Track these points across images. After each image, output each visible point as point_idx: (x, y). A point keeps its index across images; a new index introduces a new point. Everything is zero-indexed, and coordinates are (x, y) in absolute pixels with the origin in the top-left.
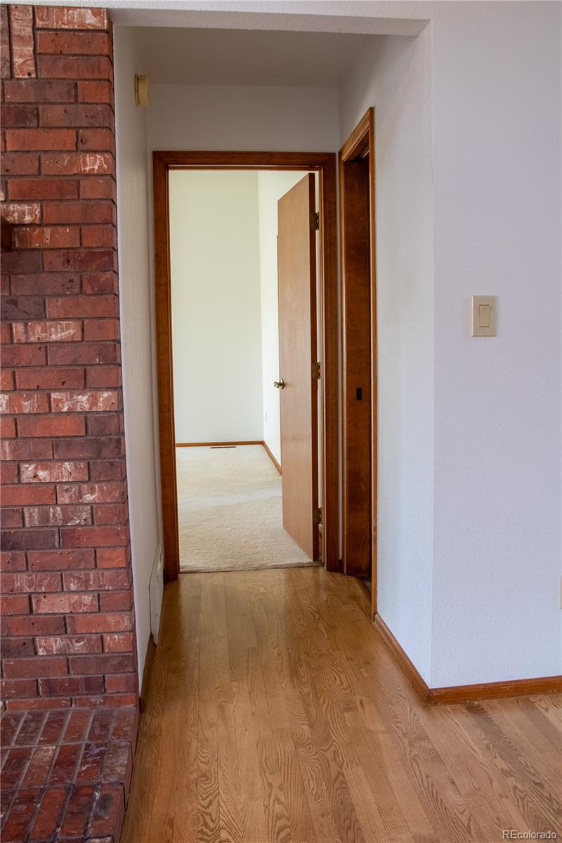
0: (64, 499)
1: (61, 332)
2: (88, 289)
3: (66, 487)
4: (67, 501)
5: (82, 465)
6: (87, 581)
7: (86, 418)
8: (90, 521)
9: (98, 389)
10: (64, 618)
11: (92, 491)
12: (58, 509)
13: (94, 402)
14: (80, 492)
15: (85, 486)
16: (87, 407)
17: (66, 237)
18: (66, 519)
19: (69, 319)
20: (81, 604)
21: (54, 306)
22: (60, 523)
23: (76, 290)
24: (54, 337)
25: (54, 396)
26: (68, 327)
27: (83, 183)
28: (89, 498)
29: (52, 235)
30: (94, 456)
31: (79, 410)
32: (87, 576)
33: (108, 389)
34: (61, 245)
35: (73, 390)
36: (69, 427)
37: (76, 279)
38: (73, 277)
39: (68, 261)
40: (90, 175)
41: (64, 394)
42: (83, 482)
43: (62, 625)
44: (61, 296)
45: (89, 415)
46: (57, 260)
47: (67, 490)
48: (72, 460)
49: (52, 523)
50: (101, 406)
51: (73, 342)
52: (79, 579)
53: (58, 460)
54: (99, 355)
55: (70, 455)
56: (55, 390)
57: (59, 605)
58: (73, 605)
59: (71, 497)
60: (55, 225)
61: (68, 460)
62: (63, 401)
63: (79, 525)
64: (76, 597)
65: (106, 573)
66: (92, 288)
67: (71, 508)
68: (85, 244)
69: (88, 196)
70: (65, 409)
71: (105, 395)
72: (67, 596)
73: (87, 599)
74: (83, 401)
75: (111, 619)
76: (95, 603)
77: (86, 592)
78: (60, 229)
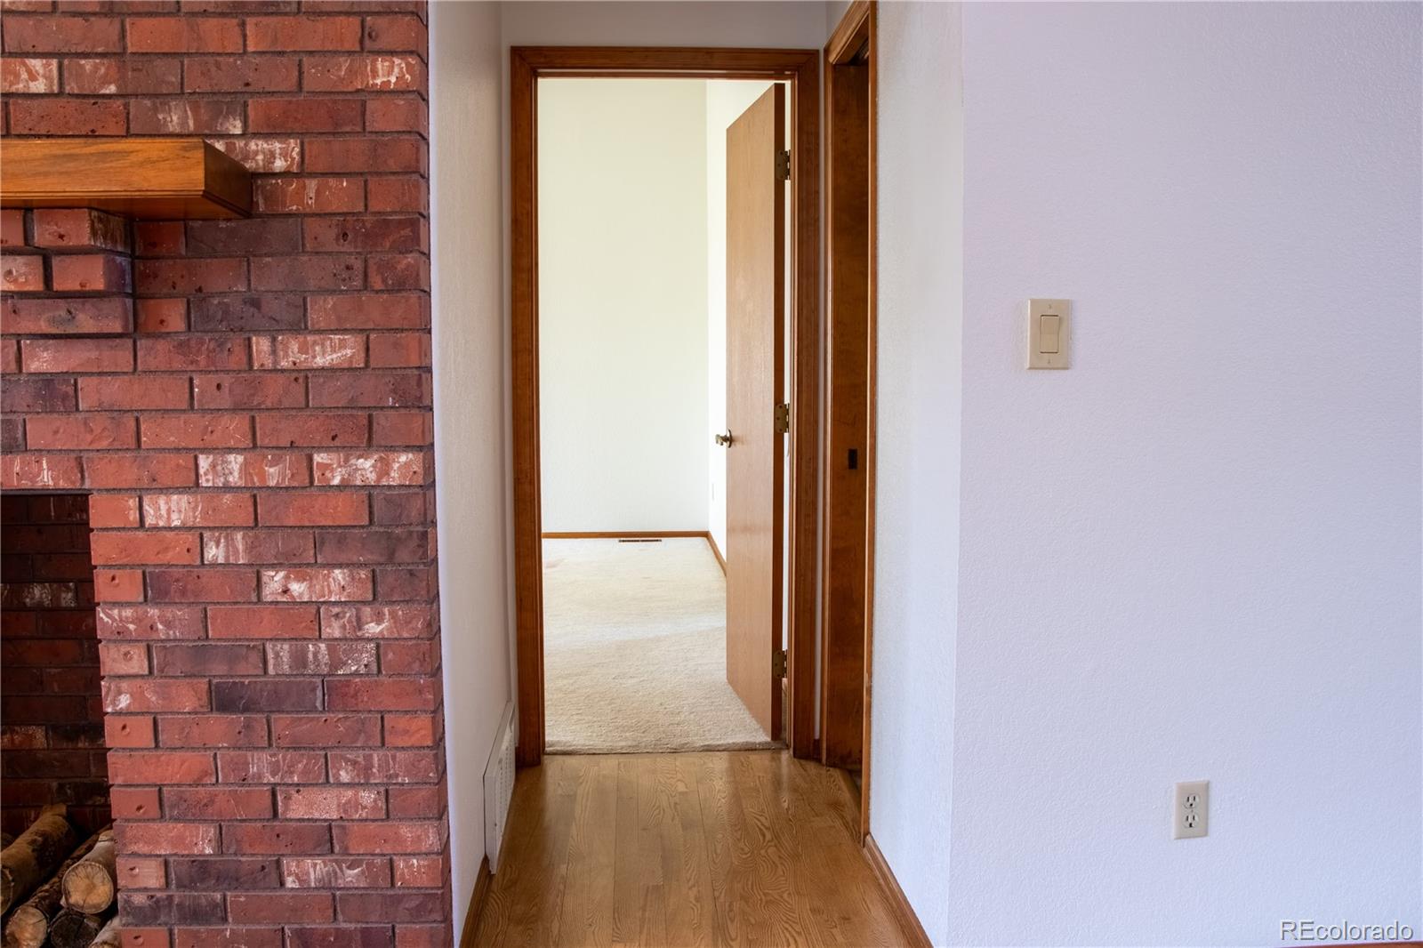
0: (333, 630)
1: (331, 353)
2: (376, 282)
3: (336, 610)
4: (337, 634)
5: (363, 574)
6: (369, 767)
7: (370, 496)
8: (374, 668)
9: (392, 449)
10: (330, 828)
11: (379, 618)
12: (323, 646)
13: (384, 469)
14: (359, 619)
15: (367, 610)
16: (372, 478)
17: (341, 197)
18: (335, 663)
19: (345, 331)
20: (357, 805)
21: (321, 310)
22: (326, 670)
23: (358, 283)
24: (320, 361)
25: (319, 458)
26: (342, 345)
27: (371, 105)
28: (373, 629)
29: (318, 192)
30: (382, 560)
31: (358, 483)
32: (368, 758)
33: (407, 448)
34: (333, 208)
35: (349, 450)
36: (344, 511)
37: (358, 265)
38: (352, 260)
39: (345, 235)
40: (383, 92)
41: (334, 456)
42: (364, 603)
43: (325, 838)
44: (332, 292)
45: (375, 492)
46: (327, 234)
47: (337, 616)
48: (347, 565)
49: (311, 669)
50: (395, 478)
51: (350, 369)
52: (355, 763)
53: (324, 566)
54: (394, 391)
55: (343, 558)
56: (320, 449)
57: (322, 806)
58: (344, 807)
59: (344, 627)
60: (324, 174)
61: (340, 566)
62: (333, 467)
63: (356, 674)
64: (350, 793)
65: (400, 755)
66: (384, 281)
67: (343, 646)
68: (375, 206)
69: (378, 126)
70: (336, 481)
71: (403, 458)
72: (335, 791)
73: (368, 797)
74: (366, 467)
75: (406, 831)
76: (382, 804)
77: (366, 785)
78: (332, 182)
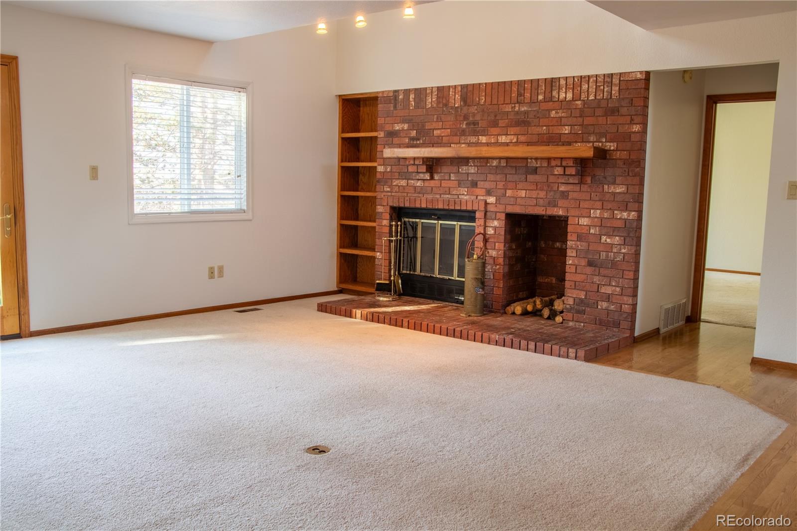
0: (615, 250)
1: (620, 189)
2: (631, 174)
3: (616, 246)
4: (616, 251)
5: (622, 238)
6: (619, 282)
7: (625, 221)
8: (622, 260)
9: (631, 211)
10: (609, 296)
11: (625, 249)
12: (612, 254)
13: (629, 216)
14: (620, 248)
15: (622, 246)
16: (626, 217)
17: (624, 155)
18: (615, 258)
19: (623, 185)
20: (616, 291)
21: (619, 180)
22: (612, 259)
23: (627, 174)
24: (617, 191)
25: (615, 212)
26: (622, 188)
27: (632, 135)
28: (623, 251)
29: (620, 154)
30: (627, 235)
31: (623, 218)
32: (619, 280)
33: (634, 211)
34: (623, 158)
35: (622, 211)
36: (620, 224)
37: (627, 170)
38: (626, 169)
39: (625, 164)
40: (634, 132)
41: (618, 212)
42: (622, 245)
43: (608, 298)
44: (621, 176)
45: (627, 220)
46: (620, 163)
47: (616, 247)
48: (620, 236)
49: (609, 259)
50: (631, 217)
51: (624, 193)
52: (616, 281)
53: (614, 236)
54: (632, 198)
55: (619, 235)
56: (616, 210)
57: (608, 290)
58: (613, 291)
59: (617, 250)
60: (621, 150)
61: (618, 236)
62: (618, 214)
63: (619, 261)
64: (614, 288)
65: (626, 280)
66: (632, 174)
67: (616, 254)
68: (631, 158)
69: (634, 140)
70: (618, 217)
71: (633, 213)
72: (611, 287)
73: (618, 289)
74: (625, 215)
75: (625, 298)
76: (621, 291)
77: (618, 286)
78: (623, 152)
